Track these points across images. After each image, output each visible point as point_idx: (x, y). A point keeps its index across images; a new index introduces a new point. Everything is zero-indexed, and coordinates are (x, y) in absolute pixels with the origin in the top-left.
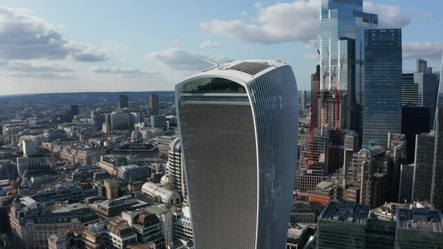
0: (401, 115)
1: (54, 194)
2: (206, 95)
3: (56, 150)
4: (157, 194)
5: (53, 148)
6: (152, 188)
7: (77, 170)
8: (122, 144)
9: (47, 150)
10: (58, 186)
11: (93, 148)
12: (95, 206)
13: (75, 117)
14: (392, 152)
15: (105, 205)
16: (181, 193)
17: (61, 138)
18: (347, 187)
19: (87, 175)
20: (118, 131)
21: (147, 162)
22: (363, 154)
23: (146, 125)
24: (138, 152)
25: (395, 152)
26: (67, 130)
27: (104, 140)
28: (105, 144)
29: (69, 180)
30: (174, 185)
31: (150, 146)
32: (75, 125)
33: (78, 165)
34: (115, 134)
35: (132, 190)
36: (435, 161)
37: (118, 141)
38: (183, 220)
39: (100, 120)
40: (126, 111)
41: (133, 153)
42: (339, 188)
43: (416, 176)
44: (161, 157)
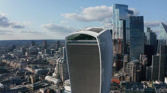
0: (144, 48)
1: (9, 81)
2: (78, 41)
3: (8, 62)
4: (52, 80)
5: (7, 62)
6: (49, 78)
7: (18, 71)
8: (34, 60)
9: (4, 63)
10: (11, 78)
11: (23, 62)
12: (27, 86)
13: (14, 49)
14: (143, 62)
15: (32, 85)
16: (62, 80)
17: (9, 58)
18: (126, 76)
19: (22, 73)
20: (32, 55)
21: (45, 67)
22: (132, 63)
23: (43, 52)
24: (41, 63)
25: (144, 62)
26: (12, 55)
27: (27, 59)
28: (28, 60)
29: (15, 75)
30: (58, 77)
31: (46, 61)
32: (14, 53)
33: (17, 69)
34: (30, 56)
35: (41, 79)
36: (160, 65)
37: (32, 59)
38: (65, 91)
39: (24, 51)
40: (35, 47)
41: (39, 64)
42: (123, 76)
43: (153, 71)
44: (50, 65)
